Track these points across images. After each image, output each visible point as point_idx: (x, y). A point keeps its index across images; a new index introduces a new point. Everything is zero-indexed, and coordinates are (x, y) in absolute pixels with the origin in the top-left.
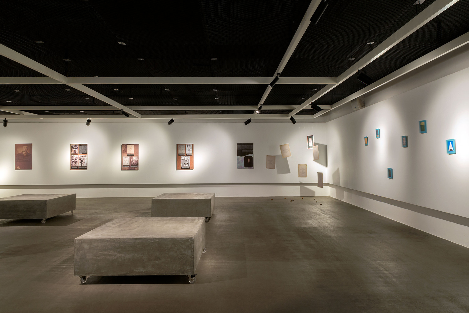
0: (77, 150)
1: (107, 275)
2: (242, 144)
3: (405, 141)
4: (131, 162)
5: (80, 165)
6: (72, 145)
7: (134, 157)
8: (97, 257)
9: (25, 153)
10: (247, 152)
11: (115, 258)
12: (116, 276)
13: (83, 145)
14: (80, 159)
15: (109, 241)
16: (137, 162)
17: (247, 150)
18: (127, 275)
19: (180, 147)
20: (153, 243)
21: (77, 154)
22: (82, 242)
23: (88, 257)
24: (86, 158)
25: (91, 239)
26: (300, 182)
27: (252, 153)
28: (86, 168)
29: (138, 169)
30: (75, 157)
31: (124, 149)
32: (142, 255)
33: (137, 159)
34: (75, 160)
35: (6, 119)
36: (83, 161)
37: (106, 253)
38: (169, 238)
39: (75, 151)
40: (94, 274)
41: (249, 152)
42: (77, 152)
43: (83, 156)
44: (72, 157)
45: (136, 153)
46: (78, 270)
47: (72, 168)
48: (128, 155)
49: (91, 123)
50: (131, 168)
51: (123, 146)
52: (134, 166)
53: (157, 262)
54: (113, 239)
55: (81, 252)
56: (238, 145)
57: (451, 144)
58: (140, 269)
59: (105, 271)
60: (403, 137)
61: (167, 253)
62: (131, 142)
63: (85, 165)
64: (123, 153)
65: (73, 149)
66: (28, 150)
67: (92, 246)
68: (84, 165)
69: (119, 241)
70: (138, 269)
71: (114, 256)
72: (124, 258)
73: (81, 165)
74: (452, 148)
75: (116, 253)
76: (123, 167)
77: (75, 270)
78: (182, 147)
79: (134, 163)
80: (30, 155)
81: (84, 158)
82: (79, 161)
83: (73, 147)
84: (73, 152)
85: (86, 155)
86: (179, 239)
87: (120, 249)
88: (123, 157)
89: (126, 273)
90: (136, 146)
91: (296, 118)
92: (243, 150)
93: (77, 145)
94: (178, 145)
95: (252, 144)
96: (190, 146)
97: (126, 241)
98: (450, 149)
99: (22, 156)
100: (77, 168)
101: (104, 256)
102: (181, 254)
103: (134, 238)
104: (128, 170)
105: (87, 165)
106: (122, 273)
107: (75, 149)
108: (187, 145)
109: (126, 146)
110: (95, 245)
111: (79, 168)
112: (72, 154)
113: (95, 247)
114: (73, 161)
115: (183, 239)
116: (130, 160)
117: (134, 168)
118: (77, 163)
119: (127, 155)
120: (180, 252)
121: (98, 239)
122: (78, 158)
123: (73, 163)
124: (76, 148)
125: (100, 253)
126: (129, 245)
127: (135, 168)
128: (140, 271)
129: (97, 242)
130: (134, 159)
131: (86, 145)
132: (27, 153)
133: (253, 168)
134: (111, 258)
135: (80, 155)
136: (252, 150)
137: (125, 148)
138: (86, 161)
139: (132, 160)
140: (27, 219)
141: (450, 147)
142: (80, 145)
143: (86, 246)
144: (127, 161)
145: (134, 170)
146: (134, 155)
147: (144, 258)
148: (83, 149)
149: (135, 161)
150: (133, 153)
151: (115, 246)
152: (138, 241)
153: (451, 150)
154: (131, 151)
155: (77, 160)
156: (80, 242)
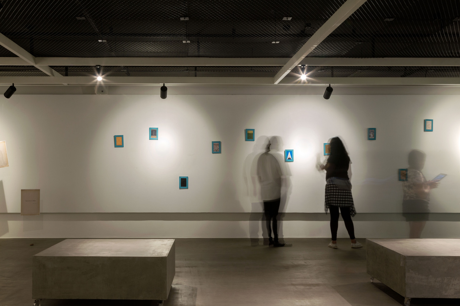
3: (217, 148)
57: (289, 154)
60: (213, 143)
74: (291, 157)
98: (288, 157)
141: (288, 156)
153: (289, 159)
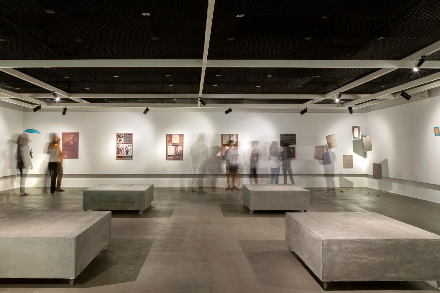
0: (122, 139)
1: (357, 281)
2: (285, 135)
4: (176, 152)
5: (125, 155)
6: (118, 134)
7: (179, 147)
8: (347, 260)
9: (72, 142)
10: (290, 143)
11: (366, 261)
12: (367, 282)
13: (129, 134)
14: (125, 149)
15: (359, 242)
16: (182, 152)
17: (290, 140)
18: (378, 280)
19: (224, 136)
20: (405, 244)
21: (123, 143)
22: (330, 243)
23: (336, 260)
24: (131, 147)
25: (340, 240)
26: (340, 173)
27: (295, 143)
28: (132, 158)
29: (182, 159)
30: (121, 146)
31: (169, 139)
32: (394, 258)
33: (182, 149)
34: (121, 149)
35: (65, 107)
36: (128, 151)
37: (356, 255)
38: (421, 240)
39: (120, 140)
40: (343, 279)
41: (293, 143)
42: (122, 142)
43: (128, 146)
44: (117, 147)
45: (181, 143)
46: (326, 275)
47: (118, 157)
48: (173, 145)
49: (148, 113)
50: (176, 158)
51: (167, 135)
52: (179, 156)
53: (409, 266)
54: (364, 240)
55: (329, 254)
56: (281, 135)
58: (392, 273)
59: (355, 276)
61: (420, 255)
62: (176, 131)
63: (131, 155)
64: (168, 142)
65: (119, 139)
66: (74, 138)
67: (342, 248)
68: (129, 154)
69: (370, 242)
70: (390, 274)
71: (364, 260)
72: (376, 261)
73: (127, 154)
75: (367, 256)
76: (168, 157)
77: (323, 275)
78: (227, 137)
79: (179, 153)
80: (76, 144)
81: (130, 147)
82: (125, 151)
83: (118, 136)
84: (118, 142)
85: (131, 144)
86: (432, 240)
87: (372, 251)
88: (168, 147)
89: (377, 278)
90: (181, 136)
91: (354, 108)
92: (285, 140)
93: (123, 134)
94: (222, 135)
95: (295, 135)
96: (234, 136)
97: (377, 242)
99: (69, 145)
100: (122, 157)
101: (354, 259)
102: (434, 258)
103: (385, 239)
104: (173, 160)
105: (132, 154)
106: (373, 278)
107: (120, 139)
108: (231, 135)
109: (171, 135)
110: (345, 246)
111: (125, 158)
112: (117, 143)
113: (345, 249)
114: (119, 150)
115: (436, 240)
116: (175, 149)
117: (178, 158)
118: (123, 153)
119: (171, 144)
120: (433, 255)
121: (348, 240)
122: (123, 147)
123: (118, 152)
124: (122, 138)
125: (350, 255)
126: (380, 246)
127: (180, 158)
128: (391, 276)
129: (347, 243)
130: (179, 149)
131: (132, 134)
132: (74, 142)
133: (296, 159)
134: (361, 261)
135: (125, 145)
136: (295, 140)
137: (170, 137)
138: (131, 150)
139: (177, 150)
140: (125, 210)
142: (126, 134)
143: (335, 248)
144: (172, 151)
145: (179, 160)
146: (178, 145)
147: (396, 261)
148: (129, 138)
149: (180, 151)
150: (178, 143)
151: (365, 248)
152: (389, 243)
154: (176, 140)
155: (122, 149)
156: (329, 243)
